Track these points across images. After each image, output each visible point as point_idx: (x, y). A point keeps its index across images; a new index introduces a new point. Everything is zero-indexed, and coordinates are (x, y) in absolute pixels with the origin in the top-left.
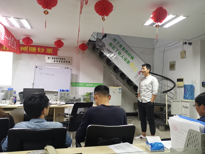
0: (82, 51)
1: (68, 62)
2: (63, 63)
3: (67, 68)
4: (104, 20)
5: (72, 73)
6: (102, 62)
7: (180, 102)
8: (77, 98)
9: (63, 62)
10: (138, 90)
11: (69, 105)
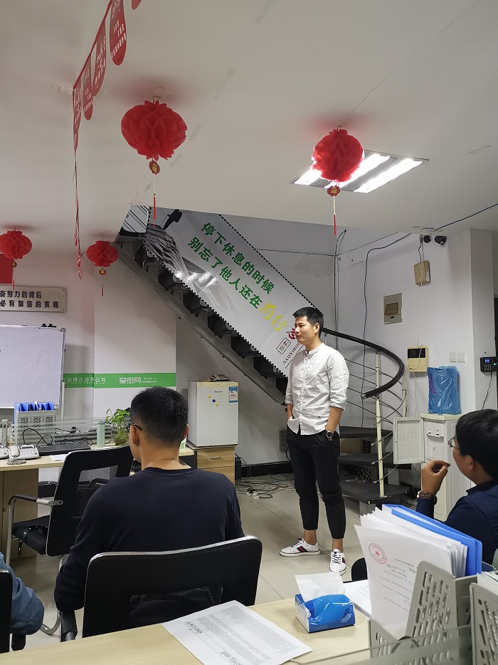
0: (99, 268)
1: (51, 304)
2: (34, 308)
3: (51, 326)
4: (155, 169)
5: (67, 342)
6: (171, 304)
7: (419, 421)
8: (84, 429)
9: (34, 304)
10: (287, 394)
11: (53, 458)
